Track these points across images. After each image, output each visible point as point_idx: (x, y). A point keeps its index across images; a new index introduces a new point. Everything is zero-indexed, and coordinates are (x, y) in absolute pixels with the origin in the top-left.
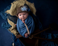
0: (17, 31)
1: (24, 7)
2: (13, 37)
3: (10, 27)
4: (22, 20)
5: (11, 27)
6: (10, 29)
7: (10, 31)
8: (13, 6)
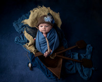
0: (36, 48)
2: (30, 56)
3: (25, 43)
4: (43, 33)
5: (28, 42)
7: (25, 47)
8: (33, 15)
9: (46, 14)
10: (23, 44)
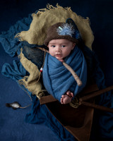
1: (66, 27)
6: (24, 80)
8: (38, 23)
9: (63, 20)
10: (17, 77)
